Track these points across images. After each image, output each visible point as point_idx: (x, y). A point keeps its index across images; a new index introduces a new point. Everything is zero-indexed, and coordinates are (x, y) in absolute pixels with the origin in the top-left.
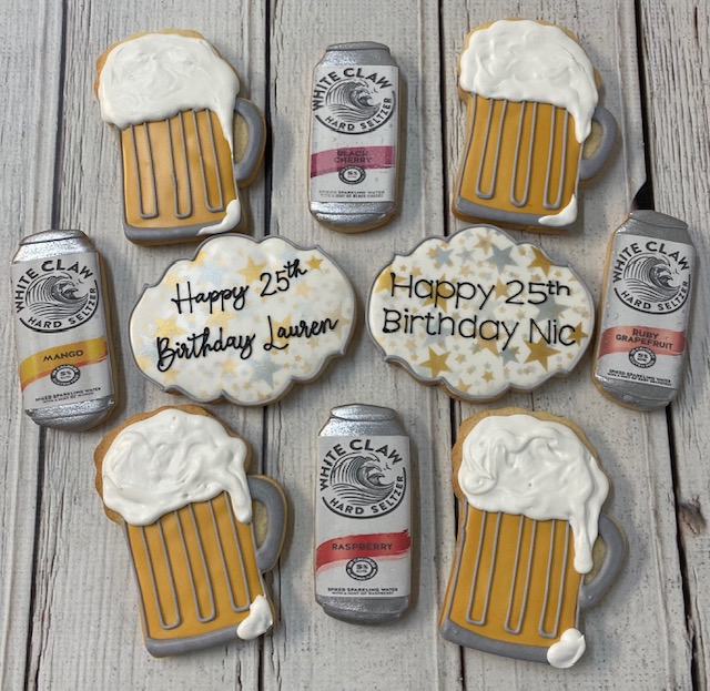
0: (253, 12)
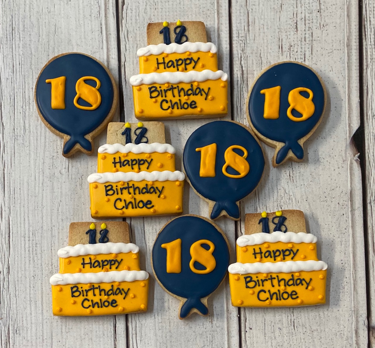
0: (108, 15)
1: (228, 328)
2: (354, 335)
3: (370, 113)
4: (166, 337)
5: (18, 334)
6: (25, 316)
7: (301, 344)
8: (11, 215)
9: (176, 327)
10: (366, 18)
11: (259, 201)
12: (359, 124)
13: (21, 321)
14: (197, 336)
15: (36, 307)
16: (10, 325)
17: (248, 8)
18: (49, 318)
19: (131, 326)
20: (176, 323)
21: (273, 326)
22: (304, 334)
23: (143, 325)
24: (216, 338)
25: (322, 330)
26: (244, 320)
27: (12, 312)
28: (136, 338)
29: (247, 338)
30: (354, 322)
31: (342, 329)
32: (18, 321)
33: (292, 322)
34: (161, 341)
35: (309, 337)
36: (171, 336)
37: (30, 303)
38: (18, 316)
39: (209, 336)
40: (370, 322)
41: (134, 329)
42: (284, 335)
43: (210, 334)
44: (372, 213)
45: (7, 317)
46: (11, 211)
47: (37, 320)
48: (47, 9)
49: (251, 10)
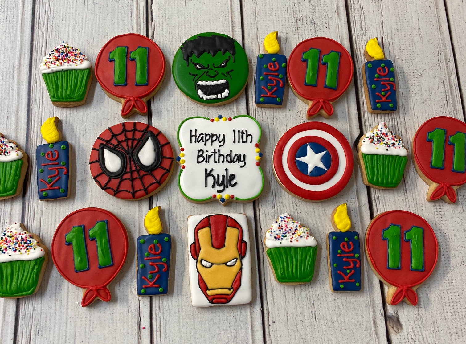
1: (251, 322)
2: (373, 325)
3: (367, 123)
4: (190, 334)
5: (40, 336)
6: (49, 315)
7: (323, 335)
8: (43, 216)
9: (200, 323)
10: (357, 48)
11: (276, 199)
12: (359, 133)
13: (44, 322)
14: (221, 332)
15: (61, 306)
16: (33, 326)
17: (258, 40)
18: (72, 317)
19: (155, 323)
20: (200, 319)
21: (296, 319)
22: (325, 326)
23: (167, 322)
24: (240, 332)
25: (342, 321)
26: (267, 314)
27: (36, 312)
28: (160, 335)
29: (271, 332)
30: (371, 312)
31: (361, 320)
32: (42, 321)
33: (313, 314)
34: (185, 338)
35: (331, 329)
36: (195, 333)
37: (55, 302)
38: (42, 315)
39: (233, 332)
40: (386, 312)
41: (158, 326)
42: (307, 328)
43: (234, 329)
44: (377, 209)
45: (30, 318)
46: (43, 212)
47: (61, 320)
48: (86, 42)
49: (261, 42)
